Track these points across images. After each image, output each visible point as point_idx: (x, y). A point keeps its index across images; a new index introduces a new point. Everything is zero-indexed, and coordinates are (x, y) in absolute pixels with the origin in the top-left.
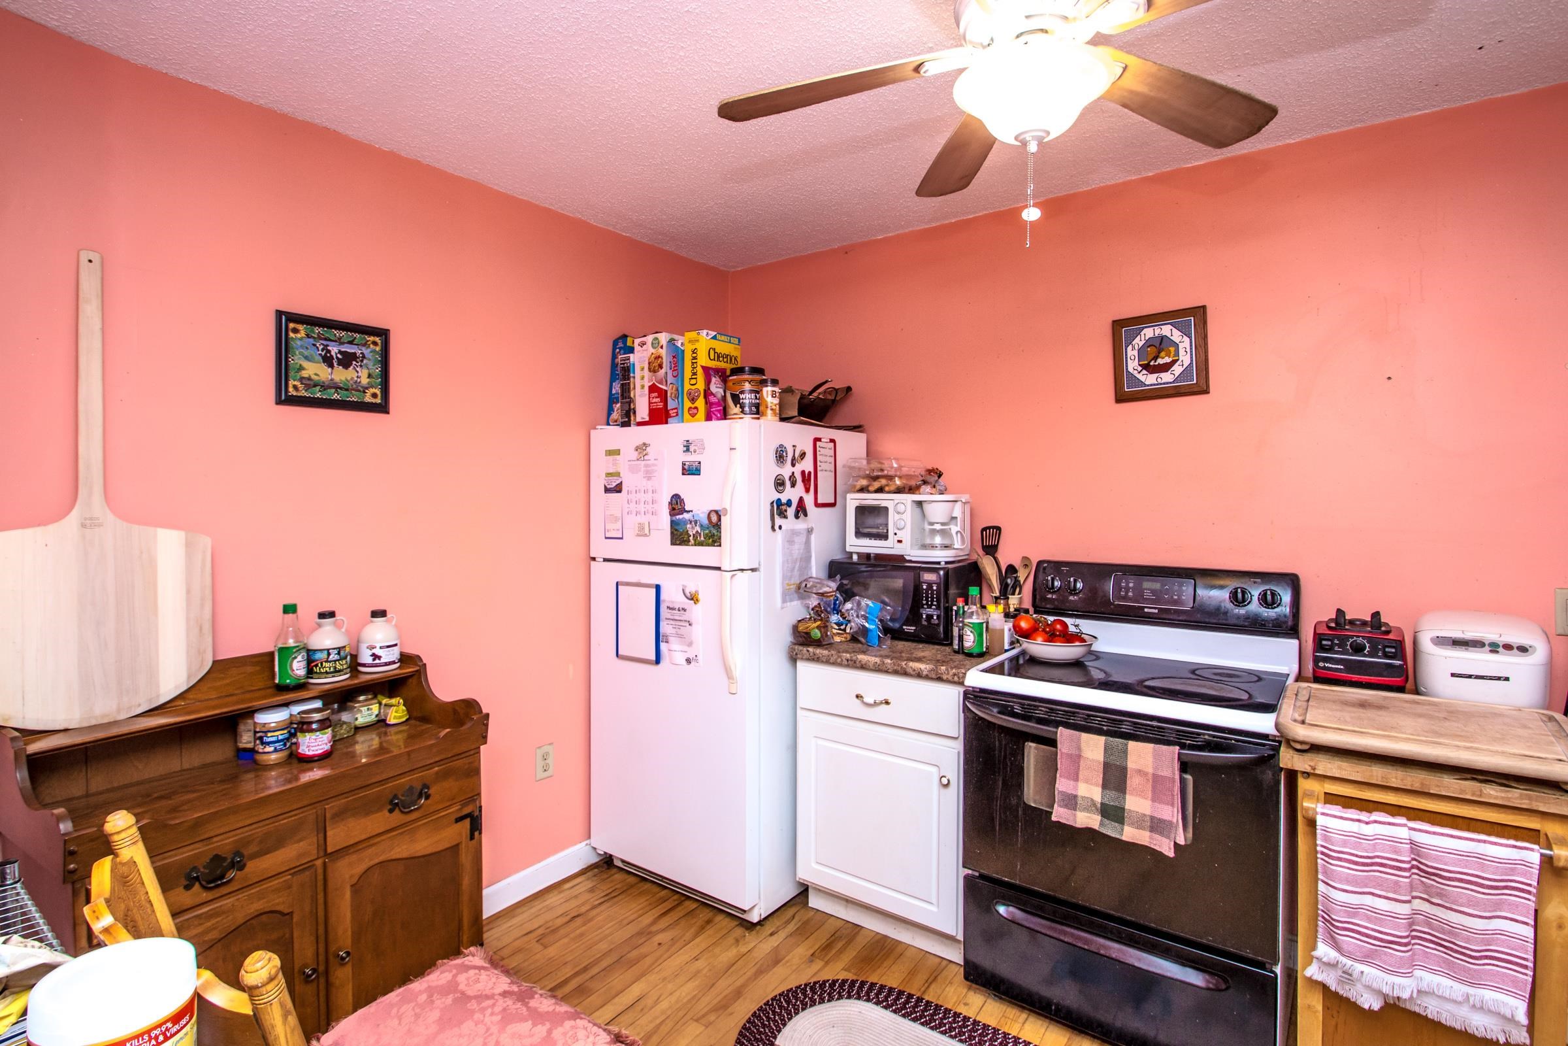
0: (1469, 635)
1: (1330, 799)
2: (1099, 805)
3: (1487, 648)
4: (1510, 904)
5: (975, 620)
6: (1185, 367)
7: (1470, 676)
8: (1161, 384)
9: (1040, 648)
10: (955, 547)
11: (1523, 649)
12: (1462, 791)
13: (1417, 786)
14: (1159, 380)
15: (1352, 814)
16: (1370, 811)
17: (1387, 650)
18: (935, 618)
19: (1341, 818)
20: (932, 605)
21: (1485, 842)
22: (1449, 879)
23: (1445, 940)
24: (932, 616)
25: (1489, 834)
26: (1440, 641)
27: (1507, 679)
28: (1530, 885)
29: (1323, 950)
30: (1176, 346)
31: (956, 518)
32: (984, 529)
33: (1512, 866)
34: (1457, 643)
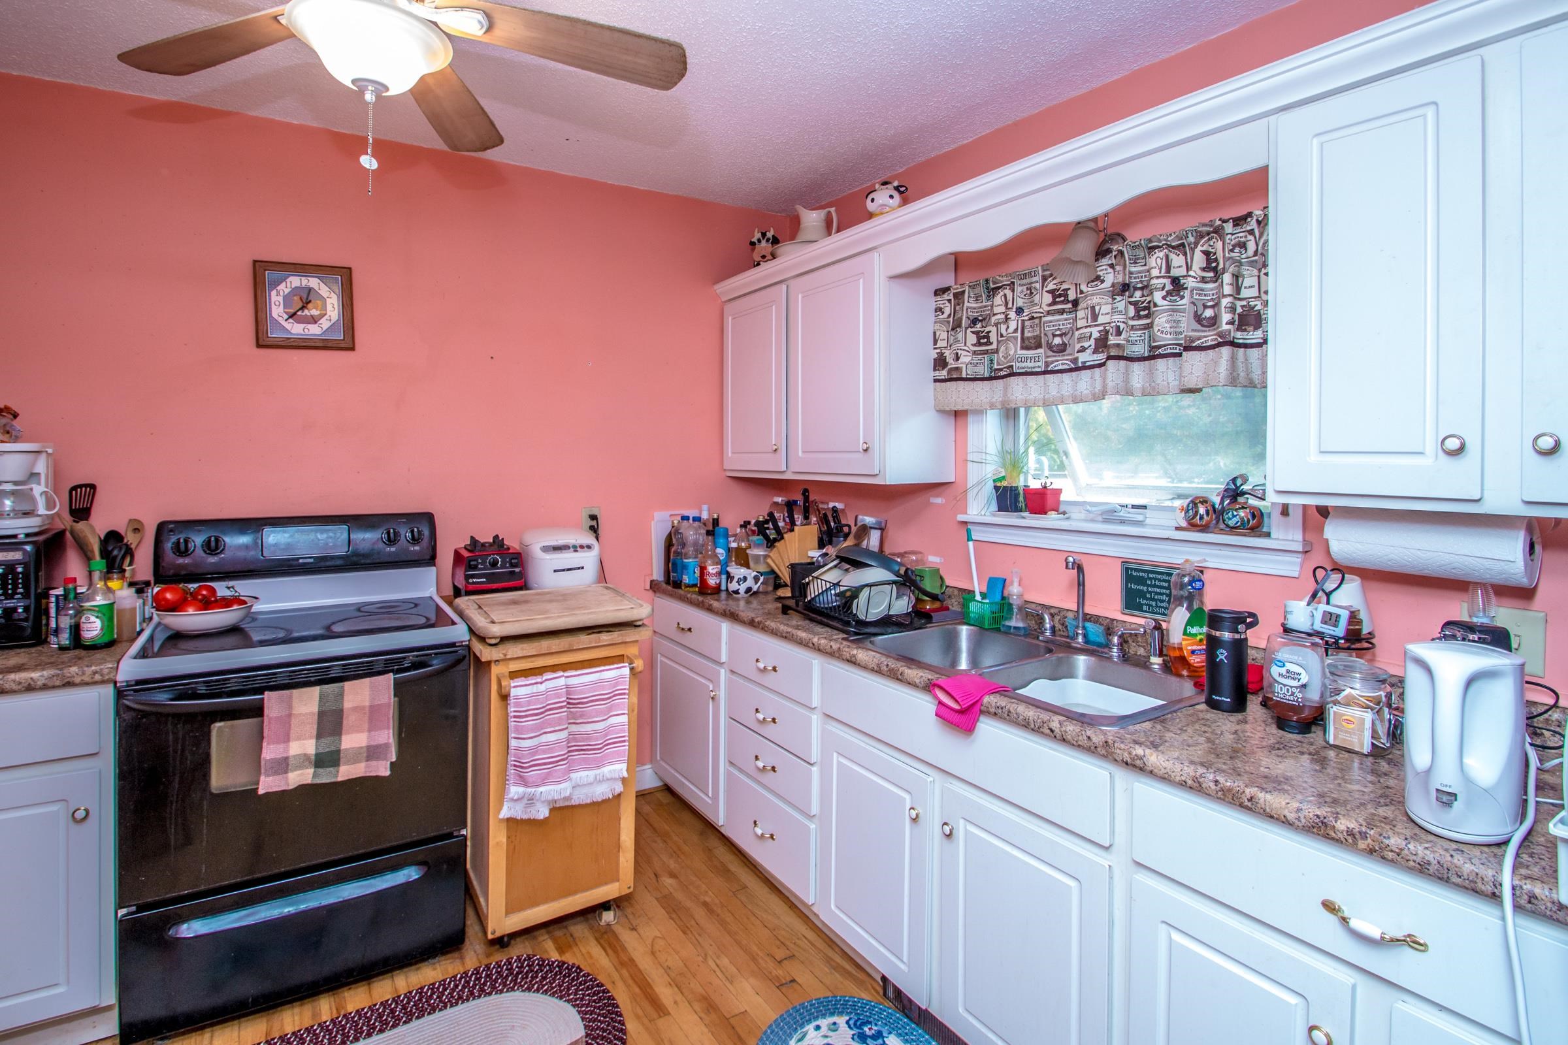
0: (561, 542)
1: (514, 675)
2: (313, 757)
3: (572, 549)
4: (618, 705)
5: (100, 600)
6: (332, 322)
7: (564, 570)
8: (308, 335)
9: (192, 619)
10: (39, 513)
11: (589, 547)
12: (591, 642)
13: (567, 647)
14: (306, 330)
15: (532, 680)
16: (541, 674)
17: (513, 561)
18: (20, 610)
19: (526, 685)
20: (15, 593)
21: (603, 671)
22: (587, 703)
23: (584, 745)
24: (15, 609)
25: (604, 665)
26: (546, 549)
27: (583, 568)
28: (625, 689)
29: (515, 790)
30: (324, 300)
31: (39, 474)
32: (74, 488)
33: (616, 681)
34: (557, 549)
